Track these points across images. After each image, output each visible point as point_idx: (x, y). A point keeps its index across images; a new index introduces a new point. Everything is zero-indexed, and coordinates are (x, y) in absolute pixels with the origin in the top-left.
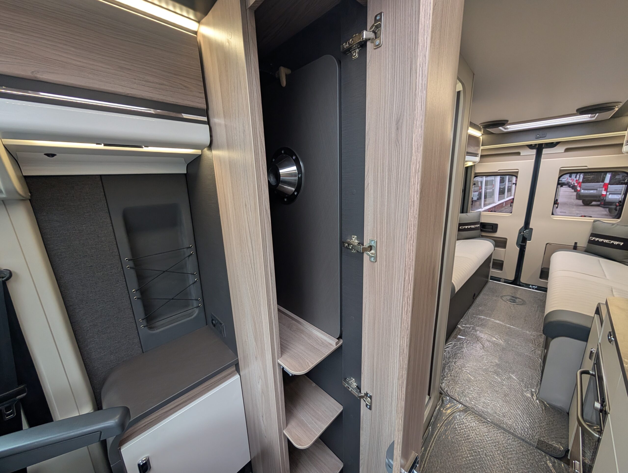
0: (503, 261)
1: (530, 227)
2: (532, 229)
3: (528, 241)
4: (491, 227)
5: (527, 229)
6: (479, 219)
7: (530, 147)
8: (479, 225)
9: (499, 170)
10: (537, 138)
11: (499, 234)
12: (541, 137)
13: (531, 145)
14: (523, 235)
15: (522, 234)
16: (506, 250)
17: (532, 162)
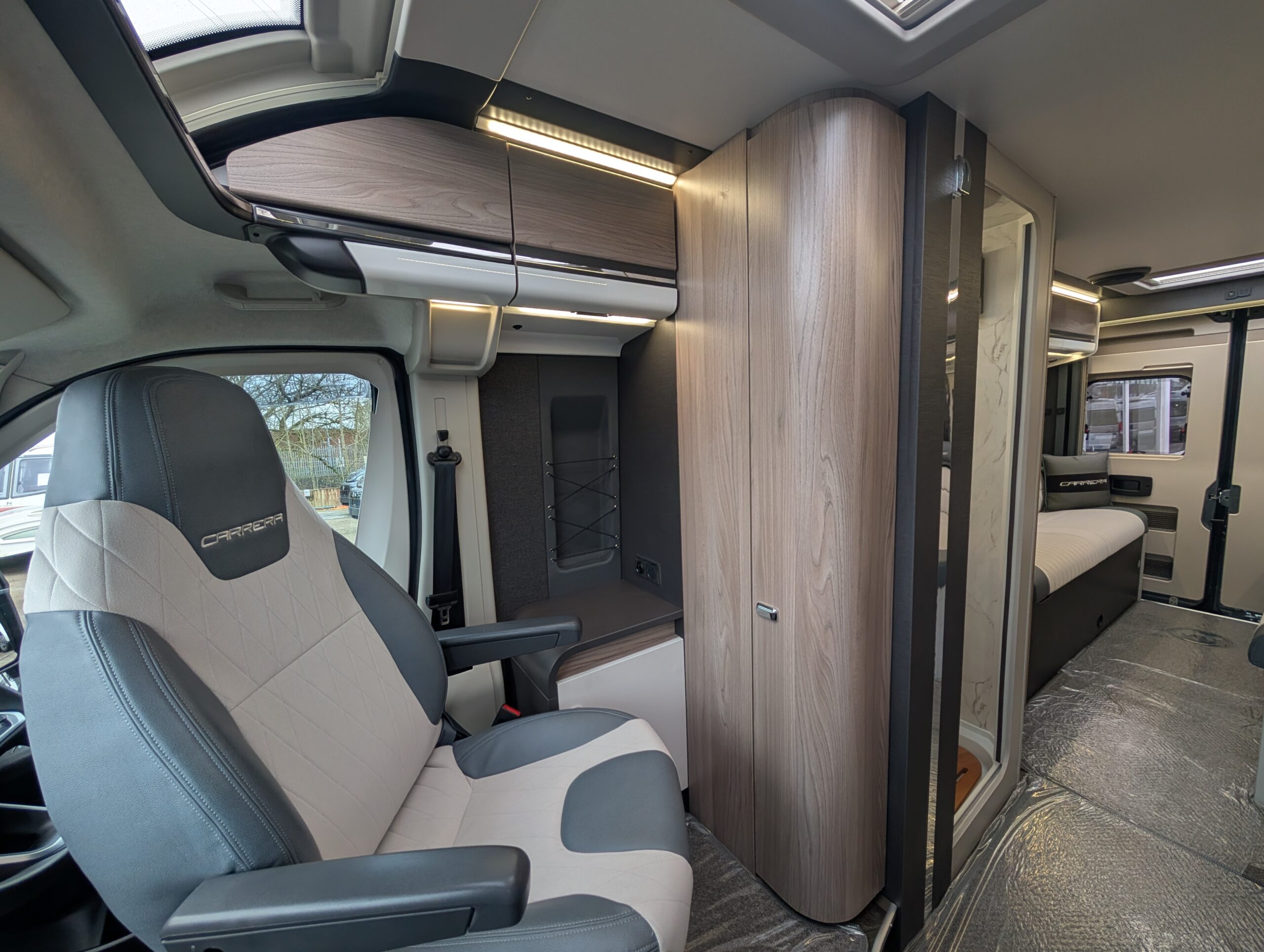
0: (1172, 559)
1: (1234, 483)
2: (1238, 488)
3: (1230, 514)
4: (1137, 483)
5: (1226, 488)
6: (1106, 468)
7: (1217, 317)
8: (1105, 481)
9: (1145, 367)
10: (1230, 299)
11: (1157, 498)
12: (1238, 297)
13: (1218, 314)
14: (1217, 500)
15: (1215, 498)
16: (1176, 534)
17: (1224, 347)
